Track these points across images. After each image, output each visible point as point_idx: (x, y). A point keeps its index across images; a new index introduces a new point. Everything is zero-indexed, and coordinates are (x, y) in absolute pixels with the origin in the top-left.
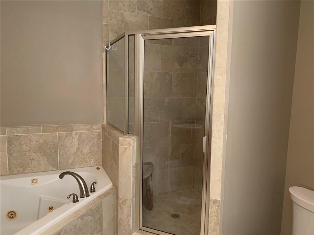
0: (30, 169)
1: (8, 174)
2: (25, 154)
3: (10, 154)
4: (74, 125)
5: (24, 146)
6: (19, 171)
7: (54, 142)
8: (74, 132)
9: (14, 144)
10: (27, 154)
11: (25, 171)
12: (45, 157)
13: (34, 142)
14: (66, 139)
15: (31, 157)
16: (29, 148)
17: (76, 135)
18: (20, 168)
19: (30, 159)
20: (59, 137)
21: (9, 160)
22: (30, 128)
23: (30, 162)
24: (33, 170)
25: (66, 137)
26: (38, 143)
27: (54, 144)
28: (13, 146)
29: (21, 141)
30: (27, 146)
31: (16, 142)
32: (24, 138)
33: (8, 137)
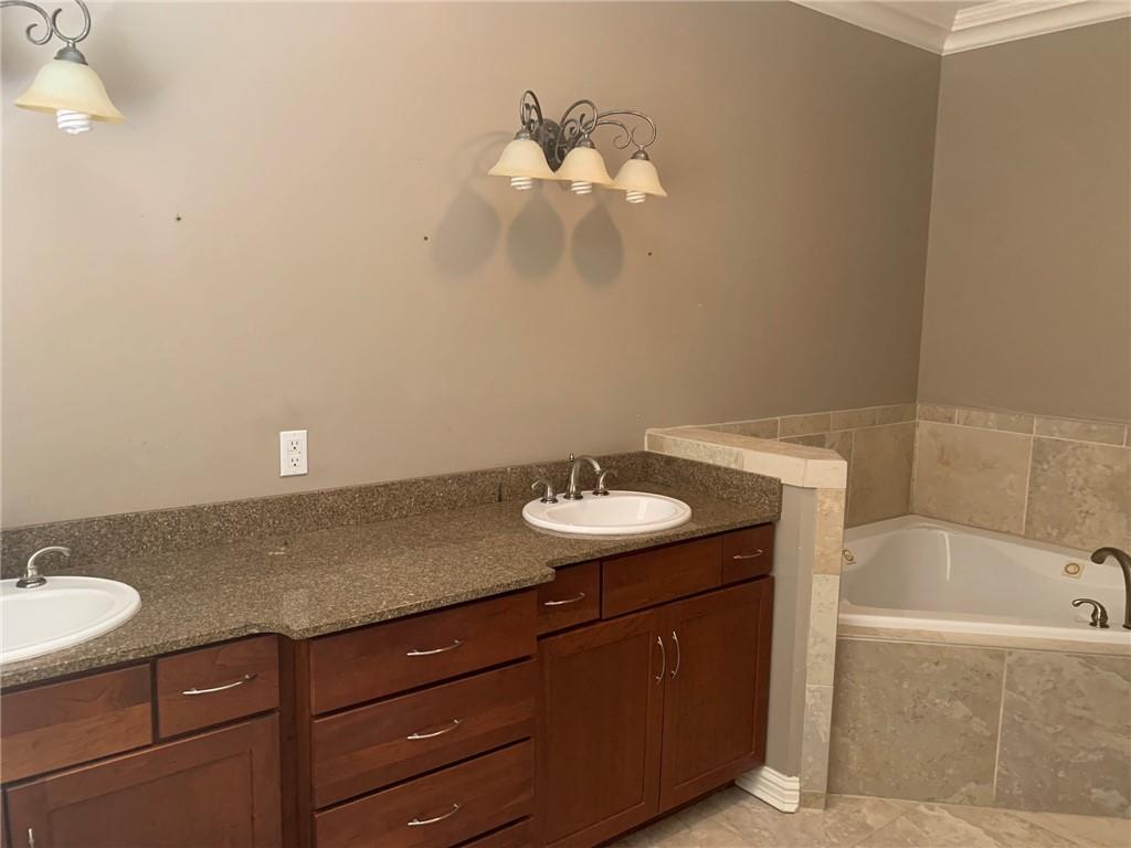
0: (1076, 537)
1: (1023, 533)
2: (1071, 493)
3: (1035, 486)
5: (1072, 473)
6: (1049, 534)
9: (1048, 462)
10: (1076, 494)
11: (1065, 540)
12: (1122, 515)
13: (1100, 467)
15: (1085, 507)
16: (1085, 480)
18: (1053, 528)
19: (1081, 512)
21: (1029, 498)
22: (1094, 427)
23: (1080, 521)
26: (1108, 472)
28: (1045, 466)
29: (1066, 458)
30: (1078, 472)
31: (1054, 457)
32: (1074, 449)
33: (1038, 441)
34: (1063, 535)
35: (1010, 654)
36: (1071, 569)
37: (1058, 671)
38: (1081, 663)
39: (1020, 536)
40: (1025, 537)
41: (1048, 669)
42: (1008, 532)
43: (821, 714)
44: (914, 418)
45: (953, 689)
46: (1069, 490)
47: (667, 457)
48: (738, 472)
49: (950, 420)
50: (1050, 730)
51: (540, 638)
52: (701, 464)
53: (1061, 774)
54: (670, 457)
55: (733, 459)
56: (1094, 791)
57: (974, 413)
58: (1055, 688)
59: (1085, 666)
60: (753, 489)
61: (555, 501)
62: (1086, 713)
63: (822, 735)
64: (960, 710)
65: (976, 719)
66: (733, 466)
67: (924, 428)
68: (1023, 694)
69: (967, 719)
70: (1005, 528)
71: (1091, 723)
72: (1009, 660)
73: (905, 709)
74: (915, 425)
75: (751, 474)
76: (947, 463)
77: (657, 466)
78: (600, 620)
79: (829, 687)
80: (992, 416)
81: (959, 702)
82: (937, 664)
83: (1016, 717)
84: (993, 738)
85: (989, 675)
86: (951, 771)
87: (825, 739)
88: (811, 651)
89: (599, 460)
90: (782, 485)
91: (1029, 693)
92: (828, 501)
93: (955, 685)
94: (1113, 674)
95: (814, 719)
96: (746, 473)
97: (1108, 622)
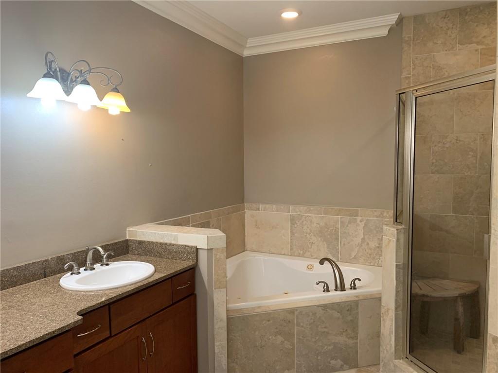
0: (309, 253)
1: (290, 254)
2: (306, 236)
3: (293, 234)
4: (359, 209)
5: (305, 227)
6: (300, 253)
7: (336, 228)
8: (359, 218)
9: (296, 224)
10: (308, 236)
11: (305, 255)
12: (325, 243)
13: (315, 224)
14: (349, 225)
15: (311, 241)
16: (310, 230)
17: (361, 221)
18: (301, 250)
19: (310, 243)
20: (342, 222)
21: (291, 239)
22: (312, 209)
23: (310, 246)
24: (312, 256)
25: (350, 222)
26: (318, 226)
27: (335, 230)
28: (296, 226)
29: (302, 222)
30: (308, 227)
31: (298, 222)
32: (305, 218)
33: (292, 215)
34: (305, 254)
35: (297, 310)
36: (309, 267)
37: (314, 314)
38: (322, 309)
39: (288, 255)
40: (291, 256)
41: (311, 314)
42: (284, 254)
43: (222, 355)
44: (244, 209)
45: (276, 331)
46: (305, 234)
47: (138, 241)
48: (176, 245)
49: (258, 209)
50: (314, 340)
51: (75, 356)
52: (157, 243)
53: (319, 358)
54: (140, 241)
55: (173, 239)
56: (331, 362)
57: (267, 206)
58: (314, 322)
59: (324, 310)
60: (184, 252)
61: (79, 273)
62: (326, 330)
63: (223, 366)
64: (280, 339)
65: (286, 342)
66: (173, 242)
67: (248, 214)
68: (302, 327)
69: (283, 342)
70: (283, 253)
71: (328, 333)
72: (296, 313)
73: (258, 344)
74: (245, 212)
75: (182, 245)
76: (258, 228)
77: (134, 246)
78: (111, 337)
79: (225, 343)
80: (274, 206)
81: (279, 336)
82: (269, 321)
83: (301, 337)
84: (293, 349)
85: (289, 322)
86: (277, 368)
87: (225, 367)
88: (216, 327)
89: (102, 247)
90: (197, 249)
91: (305, 326)
92: (218, 253)
93: (276, 328)
94: (333, 311)
95: (220, 359)
96: (180, 245)
97: (329, 289)
